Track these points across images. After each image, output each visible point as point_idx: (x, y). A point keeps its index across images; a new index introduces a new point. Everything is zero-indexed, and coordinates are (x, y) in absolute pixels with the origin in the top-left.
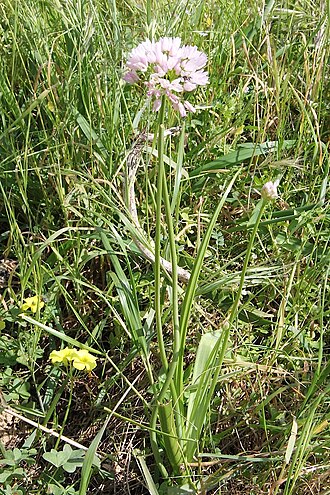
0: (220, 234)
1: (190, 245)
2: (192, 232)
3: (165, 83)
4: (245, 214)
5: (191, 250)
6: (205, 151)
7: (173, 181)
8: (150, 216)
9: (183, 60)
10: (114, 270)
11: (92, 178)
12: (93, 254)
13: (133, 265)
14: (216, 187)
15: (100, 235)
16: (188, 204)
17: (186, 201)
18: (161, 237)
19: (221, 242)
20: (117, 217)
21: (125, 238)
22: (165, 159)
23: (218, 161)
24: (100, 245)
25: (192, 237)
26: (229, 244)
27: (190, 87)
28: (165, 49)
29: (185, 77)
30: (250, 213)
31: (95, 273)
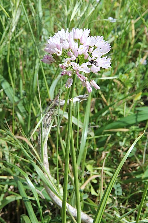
0: (119, 185)
1: (93, 192)
2: (95, 182)
3: (76, 66)
4: (141, 168)
5: (93, 198)
6: (109, 113)
7: (80, 139)
8: (60, 166)
9: (90, 47)
10: (27, 214)
11: (12, 134)
12: (10, 199)
13: (44, 209)
14: (117, 144)
15: (17, 183)
16: (93, 157)
17: (91, 155)
18: (68, 186)
19: (119, 192)
20: (32, 167)
21: (38, 186)
22: (74, 120)
23: (119, 121)
24: (16, 190)
25: (96, 186)
26: (127, 193)
27: (96, 69)
28: (77, 38)
29: (92, 62)
30: (145, 167)
31: (11, 215)
